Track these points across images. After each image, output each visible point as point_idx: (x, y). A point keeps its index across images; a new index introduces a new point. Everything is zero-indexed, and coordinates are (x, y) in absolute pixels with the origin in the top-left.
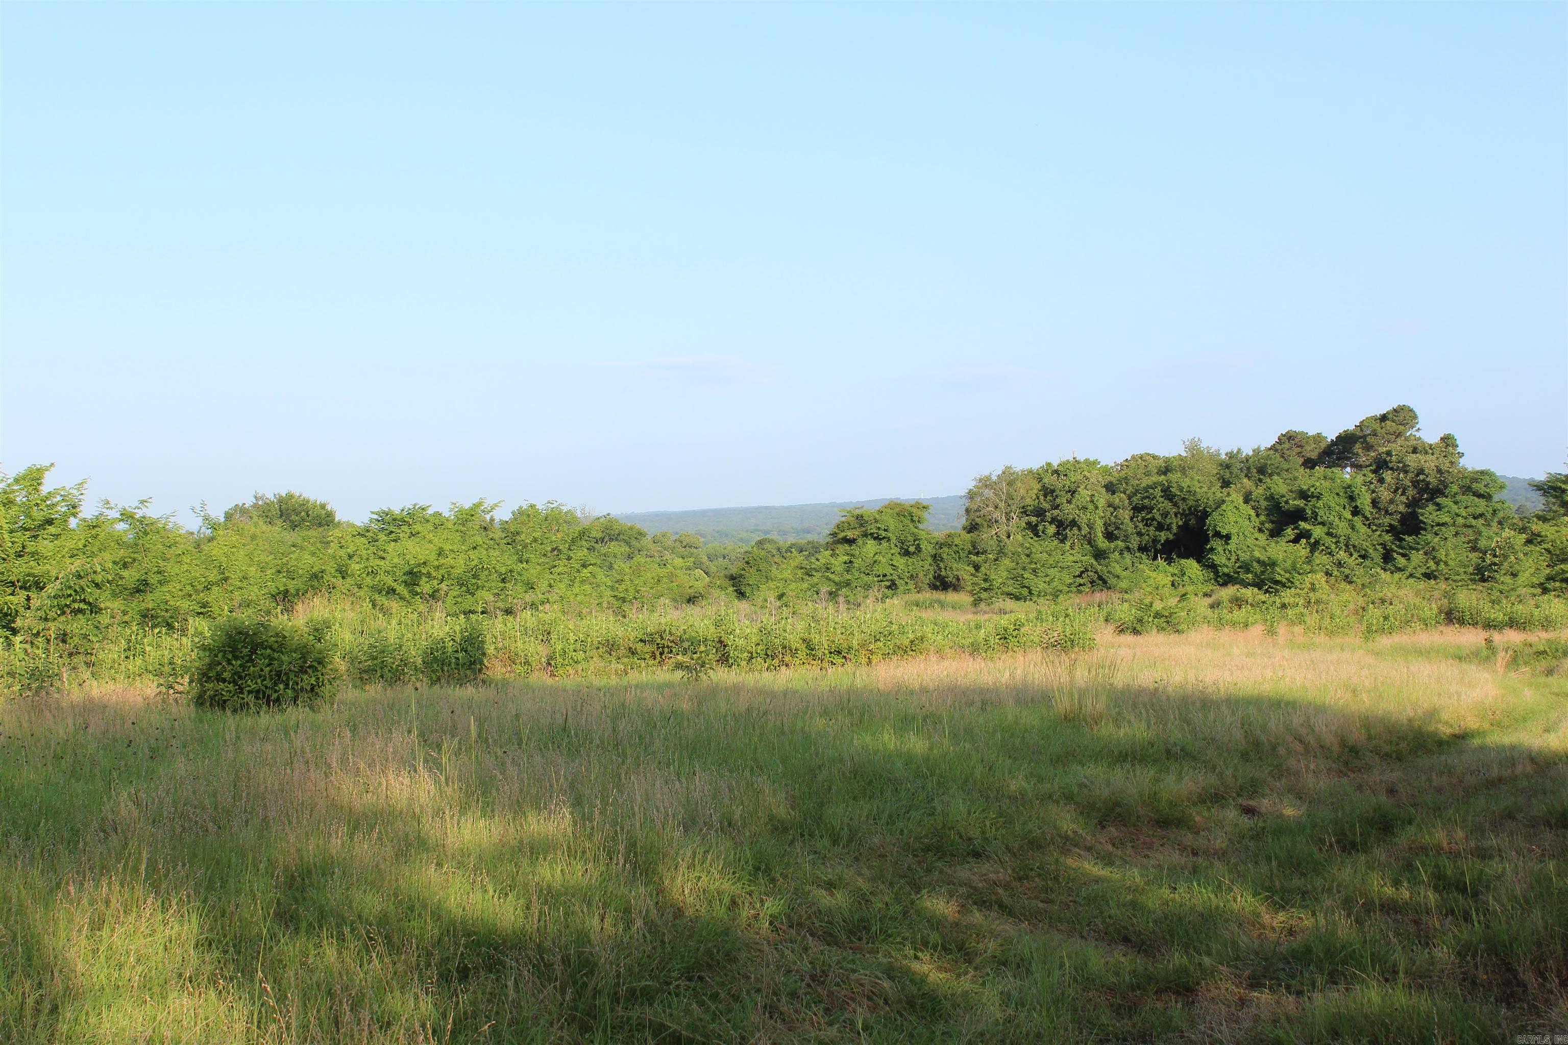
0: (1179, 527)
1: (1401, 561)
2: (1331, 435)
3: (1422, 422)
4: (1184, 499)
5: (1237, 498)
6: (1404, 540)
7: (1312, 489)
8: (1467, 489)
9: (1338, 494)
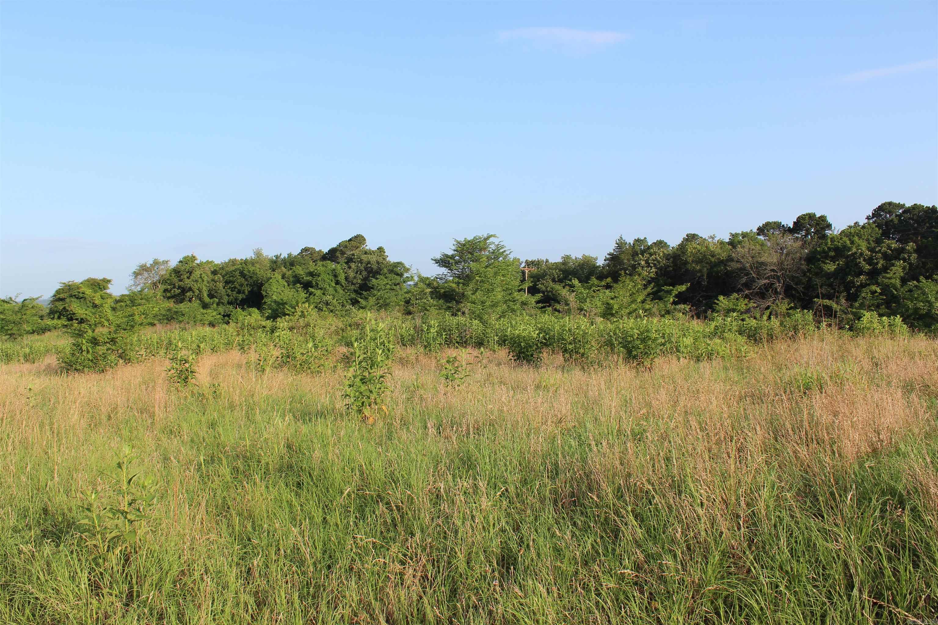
0: (249, 292)
1: (363, 302)
2: (325, 250)
3: (368, 242)
4: (251, 277)
5: (278, 276)
6: (363, 294)
7: (316, 271)
8: (391, 271)
9: (328, 274)
